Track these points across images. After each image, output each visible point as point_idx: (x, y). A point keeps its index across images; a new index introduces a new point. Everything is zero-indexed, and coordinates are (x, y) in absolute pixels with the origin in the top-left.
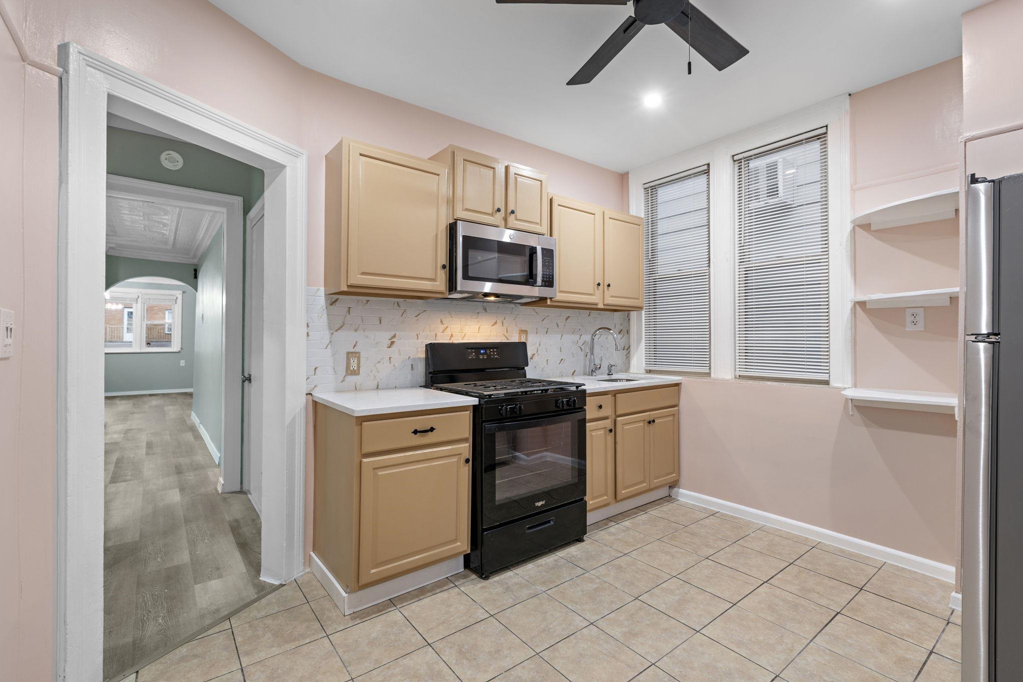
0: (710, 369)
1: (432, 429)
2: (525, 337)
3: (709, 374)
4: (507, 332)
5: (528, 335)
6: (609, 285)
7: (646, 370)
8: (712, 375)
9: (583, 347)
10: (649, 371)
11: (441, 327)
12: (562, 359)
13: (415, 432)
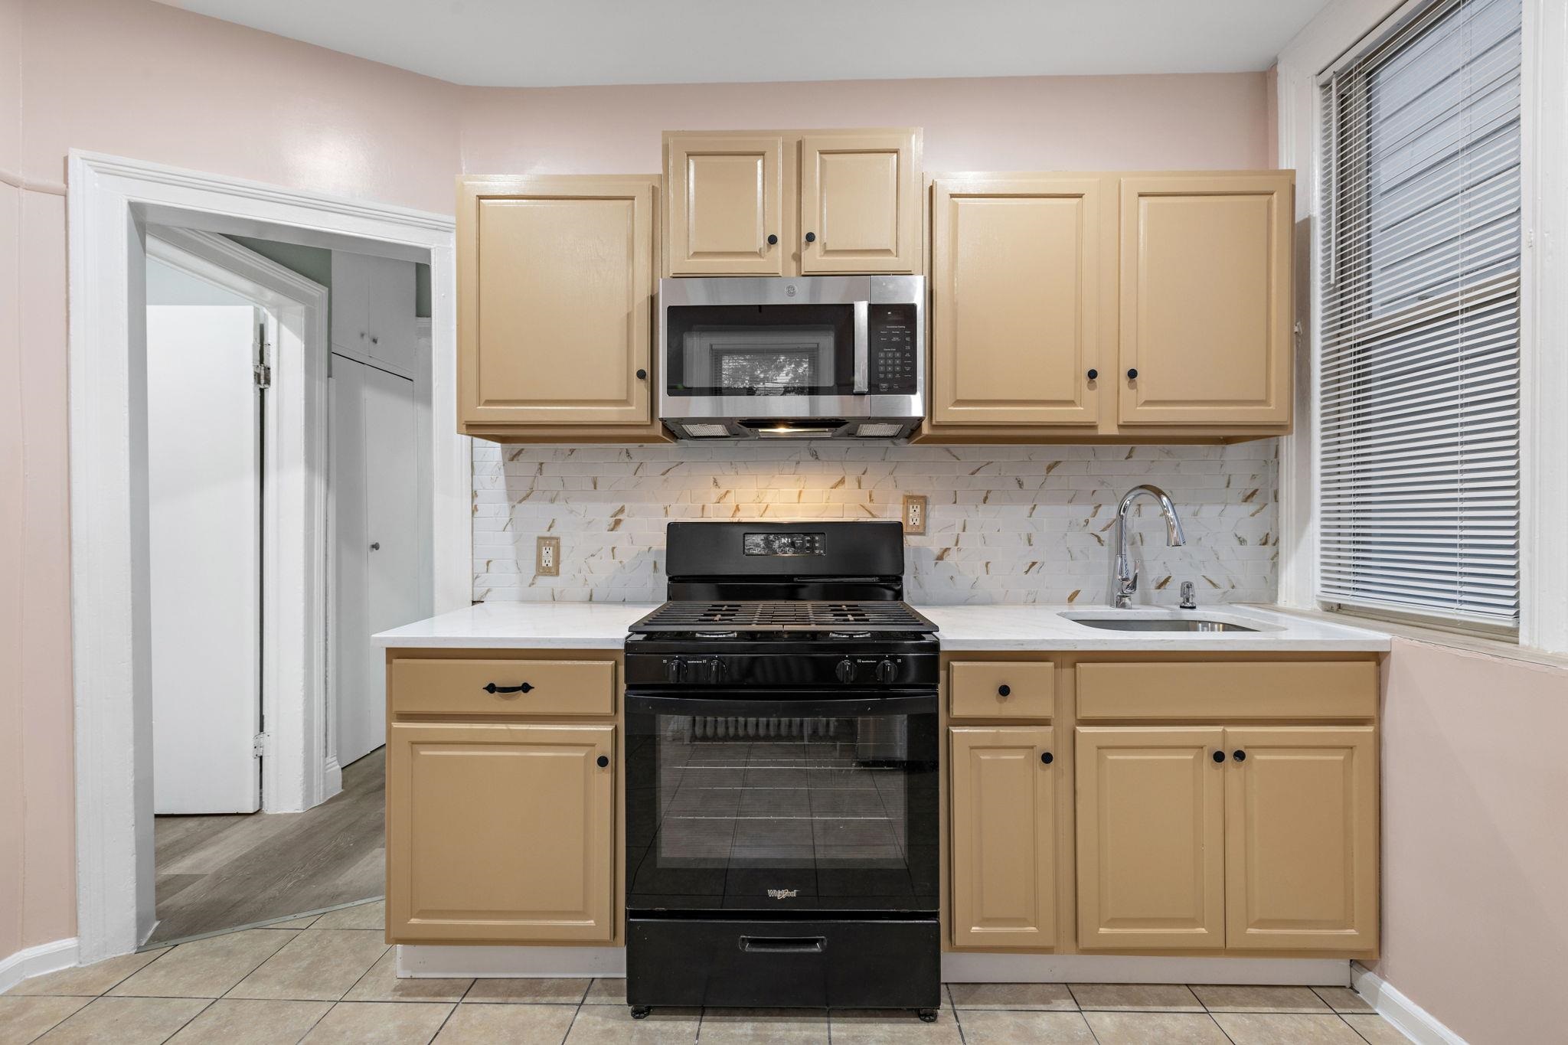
0: (1517, 615)
1: (526, 688)
2: (918, 510)
3: (1511, 635)
4: (871, 500)
5: (929, 507)
6: (1132, 374)
7: (1324, 603)
8: (1523, 639)
9: (1104, 536)
10: (1335, 608)
11: (715, 493)
12: (1034, 564)
13: (491, 688)
